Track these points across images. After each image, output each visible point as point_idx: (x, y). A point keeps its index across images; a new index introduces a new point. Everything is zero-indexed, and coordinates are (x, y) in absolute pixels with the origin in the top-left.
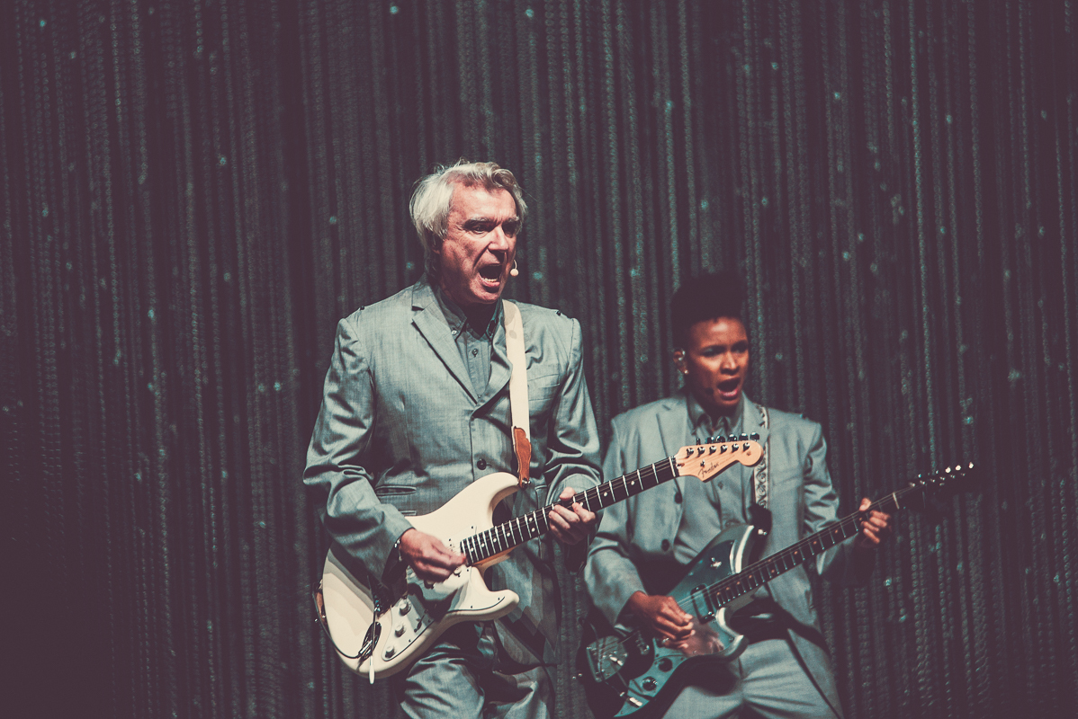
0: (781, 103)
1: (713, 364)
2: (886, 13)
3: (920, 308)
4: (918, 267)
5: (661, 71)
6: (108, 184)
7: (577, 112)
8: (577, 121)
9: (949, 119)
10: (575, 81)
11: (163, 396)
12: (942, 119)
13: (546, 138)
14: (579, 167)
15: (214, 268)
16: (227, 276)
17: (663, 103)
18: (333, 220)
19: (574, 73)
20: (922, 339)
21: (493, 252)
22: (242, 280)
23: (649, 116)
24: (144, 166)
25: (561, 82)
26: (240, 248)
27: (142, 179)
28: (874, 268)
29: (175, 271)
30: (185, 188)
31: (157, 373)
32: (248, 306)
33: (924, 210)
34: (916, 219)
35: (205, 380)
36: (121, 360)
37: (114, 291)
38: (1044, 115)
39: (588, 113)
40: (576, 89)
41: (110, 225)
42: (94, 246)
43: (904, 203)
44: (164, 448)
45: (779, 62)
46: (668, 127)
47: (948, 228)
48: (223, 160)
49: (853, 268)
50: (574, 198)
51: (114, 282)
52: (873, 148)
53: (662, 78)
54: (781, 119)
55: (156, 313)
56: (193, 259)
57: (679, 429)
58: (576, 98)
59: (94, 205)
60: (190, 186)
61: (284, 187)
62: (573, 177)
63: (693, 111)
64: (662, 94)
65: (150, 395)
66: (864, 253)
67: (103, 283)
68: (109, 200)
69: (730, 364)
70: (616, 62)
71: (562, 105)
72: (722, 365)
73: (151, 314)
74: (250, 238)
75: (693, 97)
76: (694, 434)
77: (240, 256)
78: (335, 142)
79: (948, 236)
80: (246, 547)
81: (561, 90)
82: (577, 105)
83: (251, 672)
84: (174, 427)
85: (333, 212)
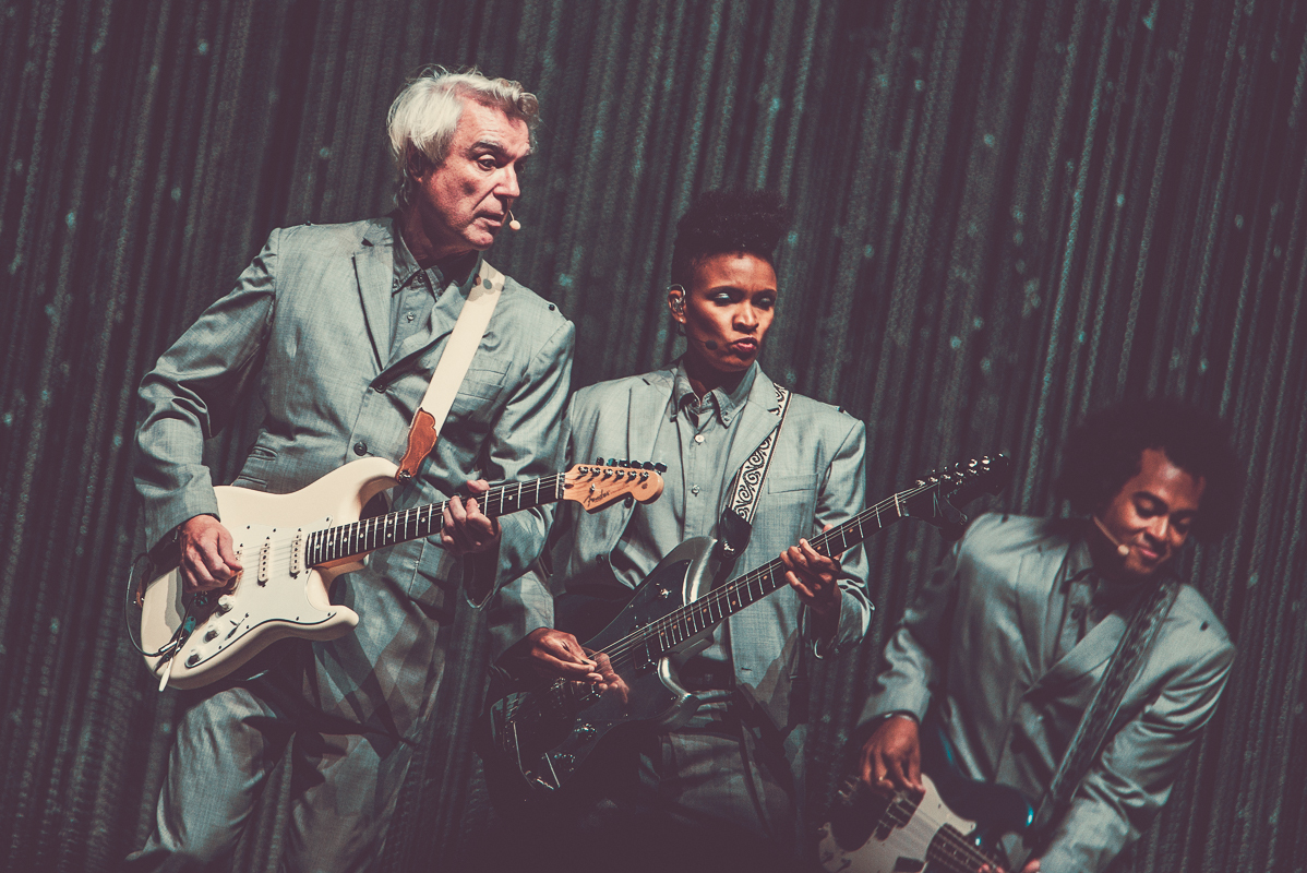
0: (916, 133)
1: (723, 316)
2: (1071, 47)
3: (1032, 428)
4: (1041, 376)
5: (776, 59)
6: (53, 43)
7: (659, 87)
8: (658, 97)
9: (1120, 200)
10: (666, 48)
11: (61, 325)
12: (1112, 199)
13: (614, 110)
14: (648, 156)
15: (162, 180)
16: (177, 193)
17: (769, 99)
18: (324, 152)
19: (667, 38)
20: (1026, 466)
21: (499, 197)
22: (194, 200)
23: (749, 111)
24: (103, 33)
25: (648, 45)
26: (201, 161)
27: (97, 47)
28: (986, 365)
29: (113, 173)
30: (148, 71)
31: (62, 295)
32: (195, 236)
33: (1065, 307)
34: (1051, 315)
35: (120, 316)
36: (20, 268)
37: (30, 179)
38: (1239, 222)
39: (673, 92)
40: (664, 59)
41: (44, 96)
42: (18, 117)
43: (1042, 292)
44: (48, 390)
45: (926, 80)
46: (769, 129)
47: (1089, 337)
48: (203, 47)
49: (960, 358)
50: (633, 193)
51: (33, 169)
52: (1019, 215)
53: (775, 68)
54: (912, 154)
55: (78, 218)
56: (138, 162)
57: (654, 411)
58: (662, 69)
59: (30, 67)
60: (155, 69)
61: (272, 96)
62: (638, 166)
63: (805, 118)
64: (771, 88)
65: (46, 320)
66: (978, 345)
67: (19, 166)
68: (49, 63)
69: (746, 318)
70: (722, 36)
71: (643, 74)
72: (734, 317)
73: (71, 218)
74: (215, 154)
75: (808, 99)
76: (674, 420)
77: (199, 172)
78: (350, 55)
79: (1086, 347)
80: (123, 538)
81: (646, 54)
82: (661, 78)
83: (94, 694)
84: (66, 367)
85: (327, 142)
